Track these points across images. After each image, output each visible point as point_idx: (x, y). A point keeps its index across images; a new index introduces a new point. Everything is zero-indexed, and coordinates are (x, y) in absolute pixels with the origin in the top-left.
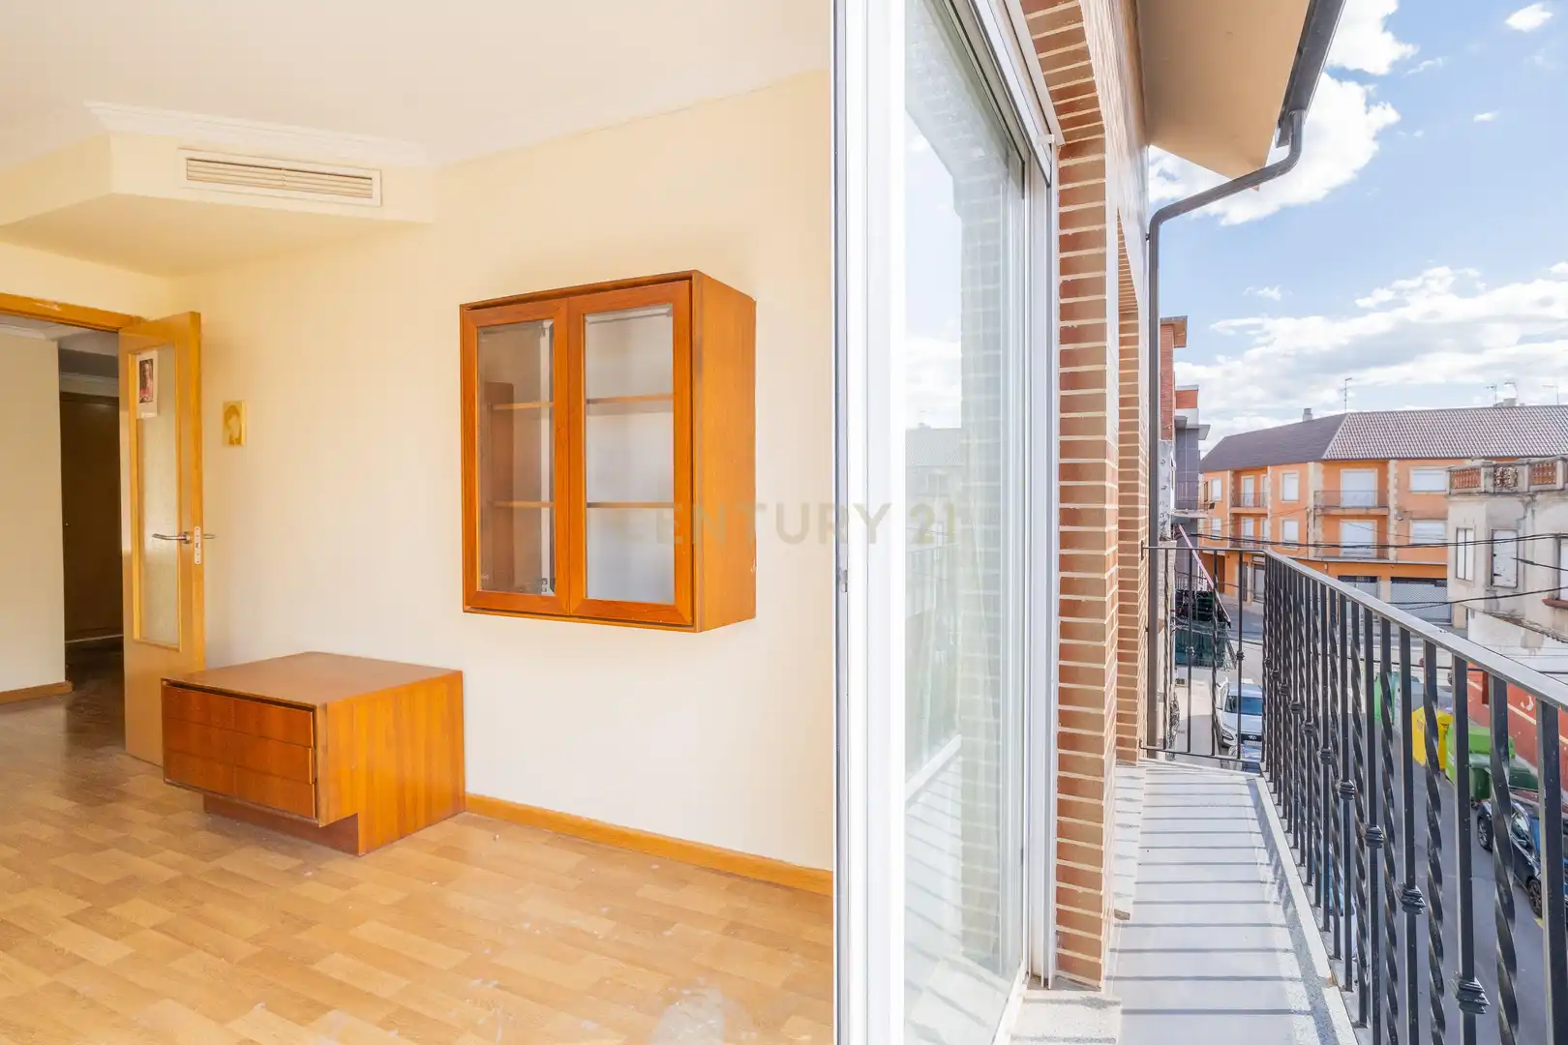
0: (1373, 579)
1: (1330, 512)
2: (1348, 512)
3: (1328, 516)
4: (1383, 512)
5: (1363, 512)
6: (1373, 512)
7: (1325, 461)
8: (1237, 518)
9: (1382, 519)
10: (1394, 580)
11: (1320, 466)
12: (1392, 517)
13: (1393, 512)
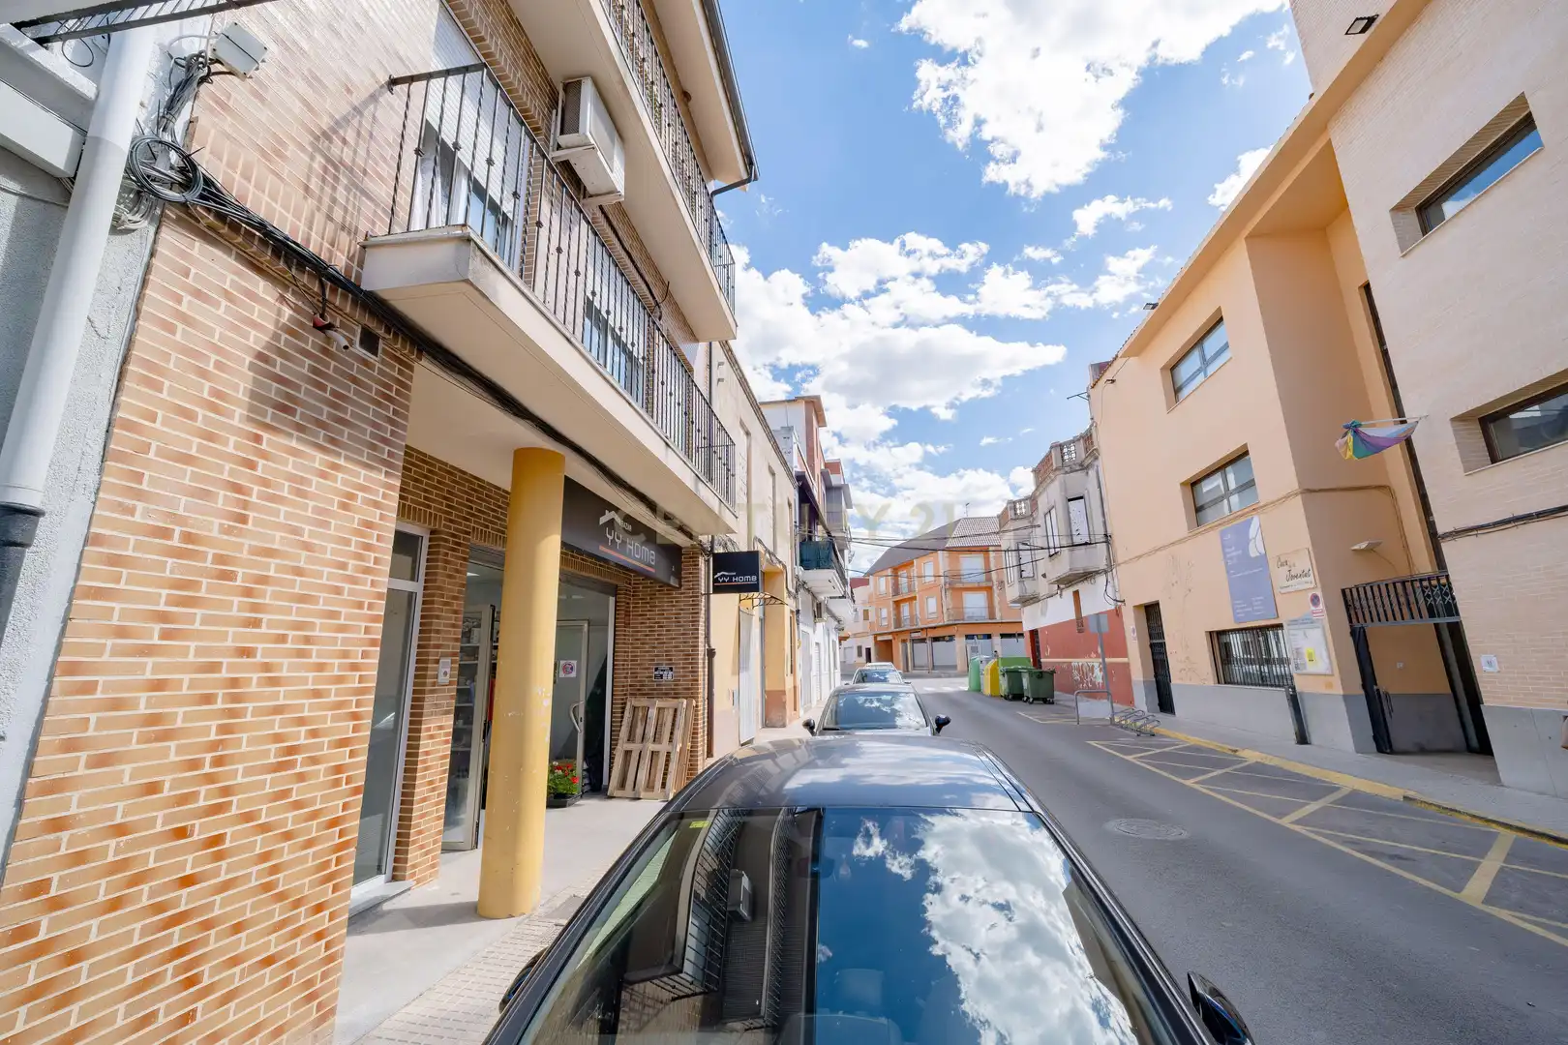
0: (989, 636)
1: (955, 585)
2: (966, 586)
3: (954, 589)
4: (989, 584)
5: (976, 585)
6: (984, 585)
7: (949, 550)
8: (897, 604)
9: (989, 589)
10: (1003, 636)
11: (946, 553)
12: (995, 587)
13: (995, 583)
